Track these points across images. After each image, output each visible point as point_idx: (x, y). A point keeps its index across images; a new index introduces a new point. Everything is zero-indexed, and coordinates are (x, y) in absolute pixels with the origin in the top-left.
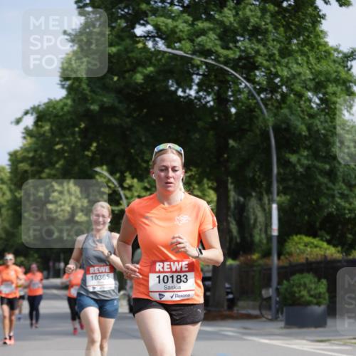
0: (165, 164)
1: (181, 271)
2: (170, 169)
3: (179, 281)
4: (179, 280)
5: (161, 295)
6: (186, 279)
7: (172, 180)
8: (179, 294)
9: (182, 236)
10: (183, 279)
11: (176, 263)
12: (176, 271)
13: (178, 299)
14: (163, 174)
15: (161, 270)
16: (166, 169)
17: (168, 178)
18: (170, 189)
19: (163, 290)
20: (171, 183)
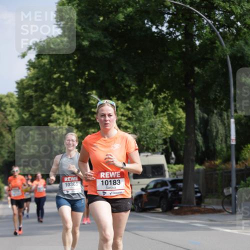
0: (104, 112)
1: (116, 178)
2: (107, 116)
4: (115, 183)
5: (104, 193)
7: (108, 122)
8: (115, 191)
9: (112, 155)
10: (117, 182)
11: (113, 173)
12: (113, 178)
13: (114, 195)
15: (104, 177)
16: (104, 115)
18: (107, 127)
19: (105, 189)
20: (108, 124)
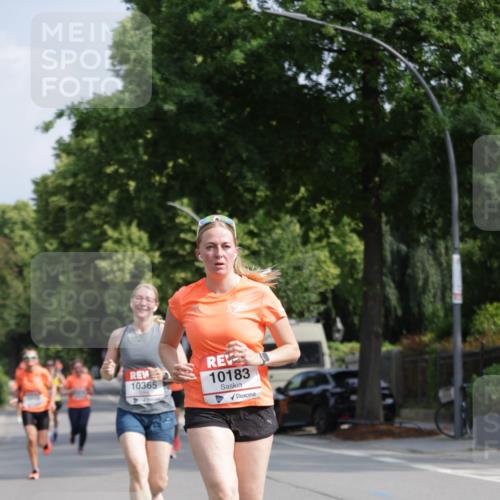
0: (213, 240)
2: (219, 247)
3: (238, 377)
4: (239, 375)
6: (247, 373)
7: (222, 260)
10: (243, 374)
14: (211, 253)
15: (214, 366)
16: (214, 246)
17: (217, 257)
18: (221, 271)
20: (222, 264)
